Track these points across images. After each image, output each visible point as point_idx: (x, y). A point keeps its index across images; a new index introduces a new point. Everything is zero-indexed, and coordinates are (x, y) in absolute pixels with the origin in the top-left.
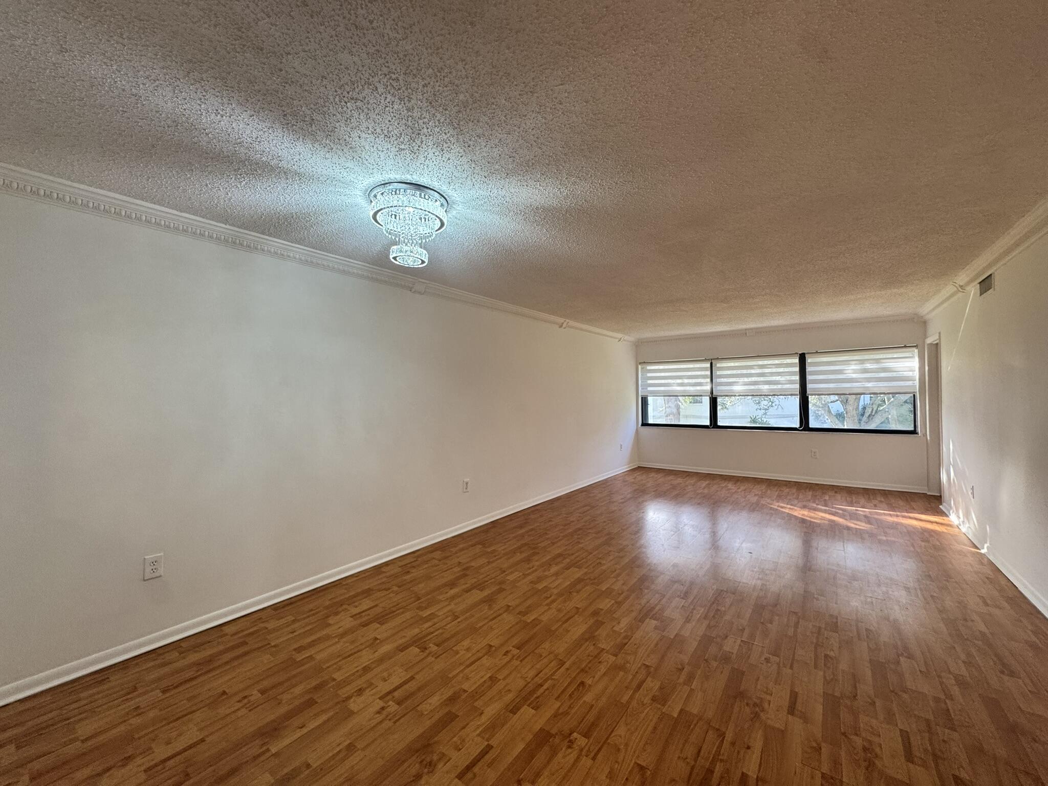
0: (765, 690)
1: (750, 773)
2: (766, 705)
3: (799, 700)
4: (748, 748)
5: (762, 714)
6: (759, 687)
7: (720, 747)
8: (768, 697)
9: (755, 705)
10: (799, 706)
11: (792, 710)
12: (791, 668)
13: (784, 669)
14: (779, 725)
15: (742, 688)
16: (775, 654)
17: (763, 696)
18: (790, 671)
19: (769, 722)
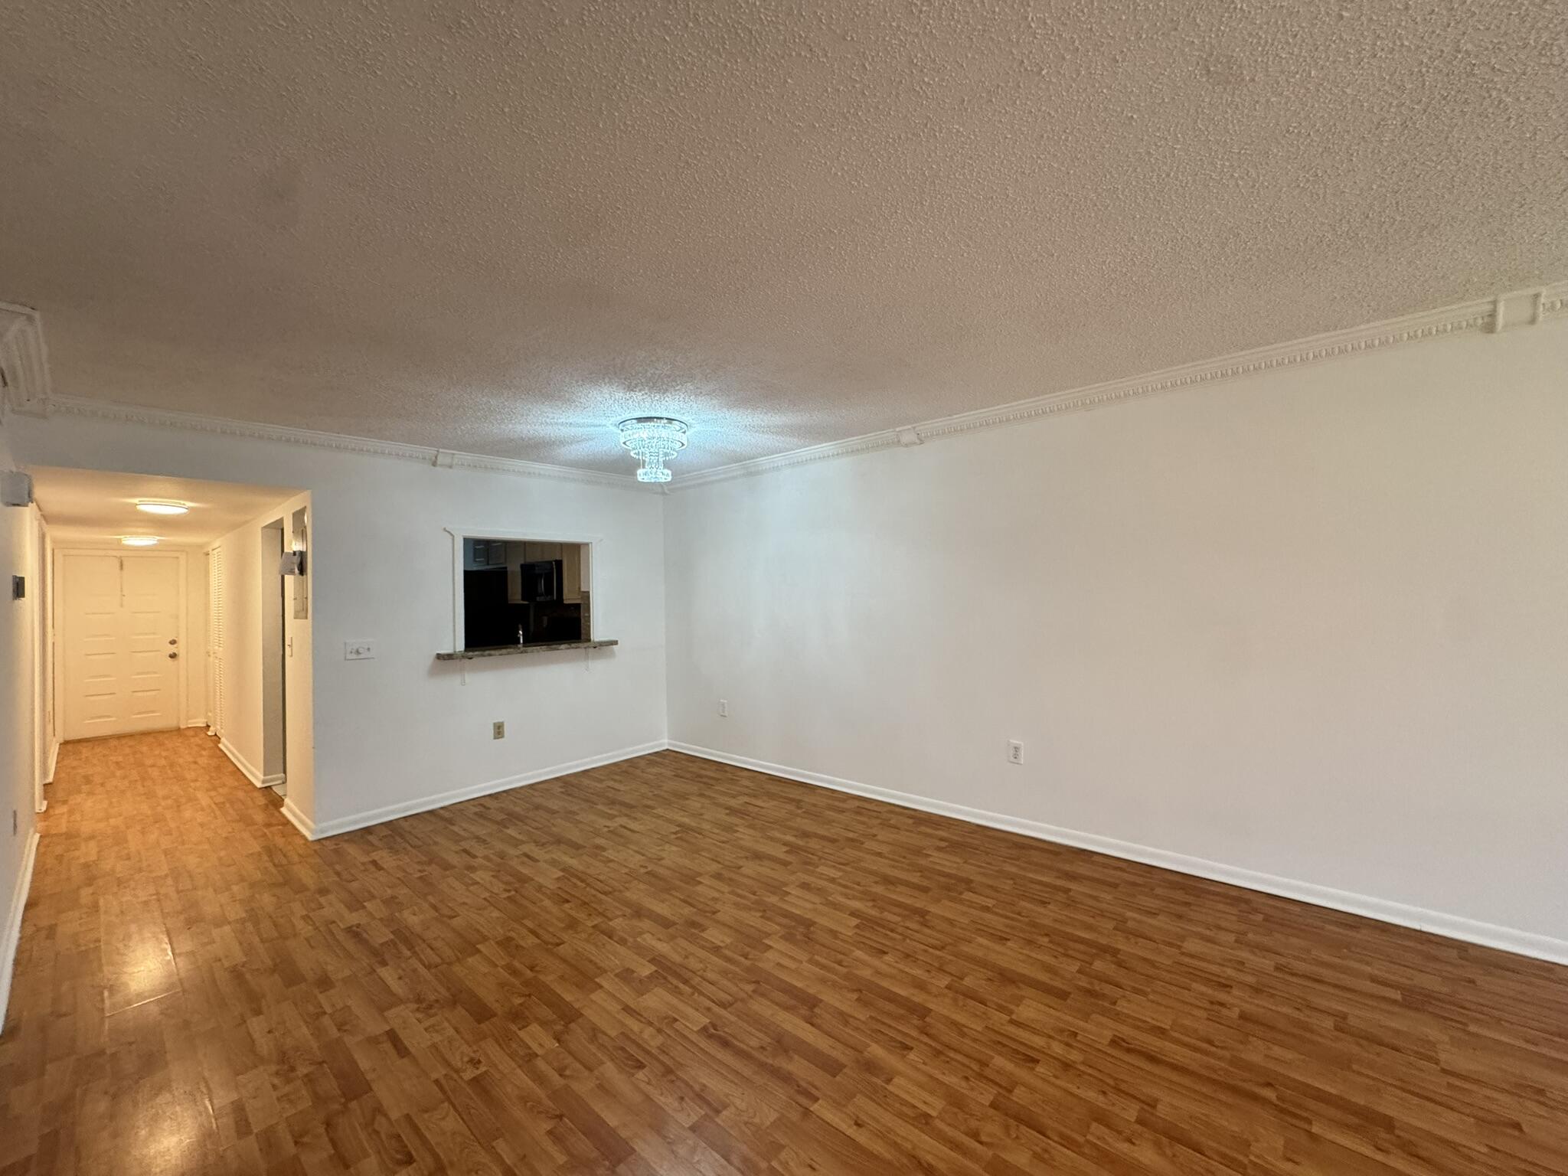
0: (437, 1028)
1: (383, 969)
2: (420, 1016)
3: (392, 1052)
4: (400, 978)
5: (416, 1006)
6: (446, 1024)
7: (421, 961)
8: (427, 1024)
9: (430, 1007)
10: (387, 1046)
11: (393, 1037)
12: (437, 1082)
13: (444, 1072)
14: (389, 1014)
15: (460, 1008)
16: (476, 1081)
17: (432, 1021)
18: (434, 1076)
19: (402, 1007)
